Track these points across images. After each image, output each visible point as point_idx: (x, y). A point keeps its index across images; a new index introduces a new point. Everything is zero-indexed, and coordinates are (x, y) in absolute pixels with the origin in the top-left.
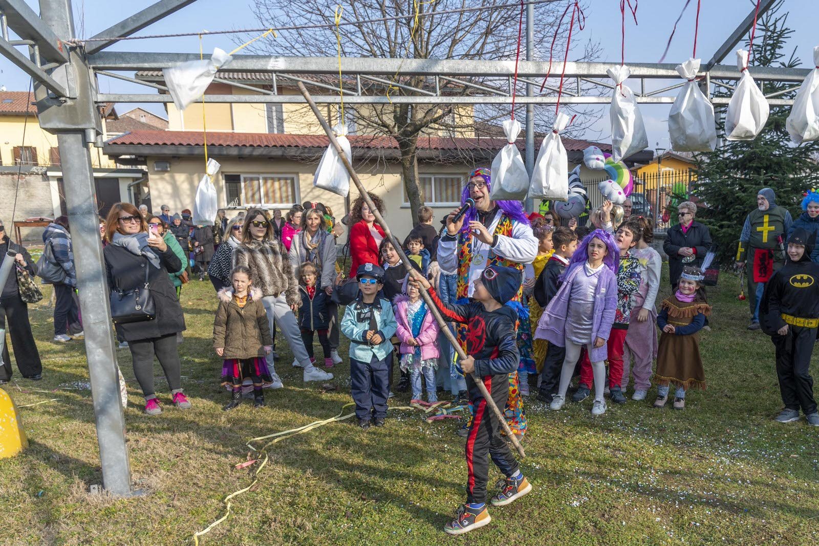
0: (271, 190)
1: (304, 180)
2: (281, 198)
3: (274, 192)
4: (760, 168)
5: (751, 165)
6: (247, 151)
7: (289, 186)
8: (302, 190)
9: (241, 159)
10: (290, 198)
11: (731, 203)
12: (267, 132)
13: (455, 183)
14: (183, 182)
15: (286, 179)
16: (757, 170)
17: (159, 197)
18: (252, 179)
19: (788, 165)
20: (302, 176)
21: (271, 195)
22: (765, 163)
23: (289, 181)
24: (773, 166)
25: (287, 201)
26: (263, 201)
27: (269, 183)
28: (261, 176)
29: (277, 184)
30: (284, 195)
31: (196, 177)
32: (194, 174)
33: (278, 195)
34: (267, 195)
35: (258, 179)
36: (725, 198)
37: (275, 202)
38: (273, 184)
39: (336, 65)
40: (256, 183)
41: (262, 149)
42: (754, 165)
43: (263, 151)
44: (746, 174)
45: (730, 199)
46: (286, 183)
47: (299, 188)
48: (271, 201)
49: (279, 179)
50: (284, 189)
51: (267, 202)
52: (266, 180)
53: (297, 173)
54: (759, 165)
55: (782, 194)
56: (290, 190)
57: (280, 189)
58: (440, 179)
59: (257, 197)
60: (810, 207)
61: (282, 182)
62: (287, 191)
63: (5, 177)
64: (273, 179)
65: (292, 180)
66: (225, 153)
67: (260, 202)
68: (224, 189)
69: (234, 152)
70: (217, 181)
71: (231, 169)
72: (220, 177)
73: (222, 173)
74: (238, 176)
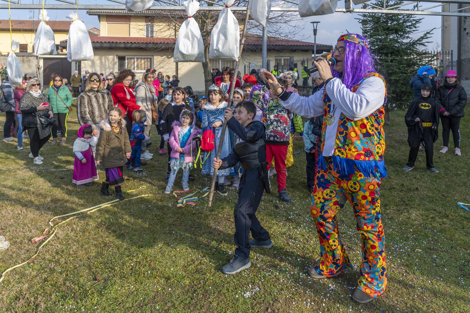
0: (140, 64)
1: (156, 59)
3: (141, 65)
4: (388, 53)
5: (383, 51)
6: (129, 45)
7: (149, 61)
8: (155, 64)
9: (126, 49)
12: (146, 37)
14: (97, 60)
15: (148, 58)
16: (386, 54)
17: (85, 67)
18: (131, 59)
20: (155, 57)
21: (139, 66)
22: (391, 50)
24: (395, 52)
26: (135, 69)
27: (139, 60)
28: (135, 57)
29: (143, 61)
30: (146, 66)
31: (103, 58)
32: (102, 56)
33: (143, 66)
34: (137, 66)
35: (134, 59)
37: (141, 70)
38: (141, 61)
40: (133, 60)
41: (136, 44)
42: (385, 52)
44: (380, 56)
46: (148, 61)
47: (153, 63)
49: (144, 59)
50: (146, 63)
51: (138, 69)
52: (138, 59)
53: (153, 56)
54: (387, 52)
55: (401, 68)
56: (149, 64)
57: (144, 63)
59: (133, 67)
61: (146, 60)
62: (148, 65)
63: (19, 57)
64: (141, 59)
65: (151, 59)
66: (119, 46)
68: (117, 64)
69: (122, 46)
70: (114, 59)
71: (121, 54)
72: (116, 57)
73: (117, 55)
74: (125, 57)
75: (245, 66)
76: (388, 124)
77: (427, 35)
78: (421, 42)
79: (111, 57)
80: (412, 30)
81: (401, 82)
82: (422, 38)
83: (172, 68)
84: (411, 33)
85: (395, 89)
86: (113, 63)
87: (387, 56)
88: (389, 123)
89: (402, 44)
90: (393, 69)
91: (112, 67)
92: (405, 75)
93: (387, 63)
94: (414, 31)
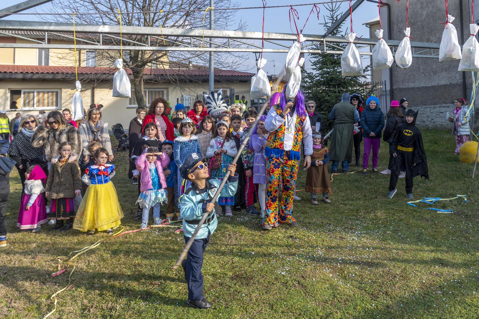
0: (42, 99)
1: (64, 93)
2: (48, 103)
3: (44, 99)
4: (335, 85)
6: (29, 76)
7: (54, 96)
8: (63, 99)
9: (24, 80)
10: (54, 103)
12: (37, 65)
13: (161, 93)
15: (53, 92)
18: (29, 93)
20: (64, 90)
21: (41, 101)
22: (338, 82)
23: (55, 93)
24: (342, 84)
25: (52, 105)
26: (35, 106)
27: (41, 95)
28: (36, 91)
29: (46, 95)
30: (50, 101)
33: (46, 102)
34: (39, 101)
35: (34, 92)
37: (44, 106)
38: (43, 95)
39: (138, 31)
40: (31, 95)
41: (39, 75)
43: (41, 76)
46: (52, 95)
47: (61, 98)
48: (41, 105)
49: (48, 92)
50: (51, 98)
51: (38, 106)
52: (39, 93)
53: (61, 89)
56: (55, 98)
57: (48, 98)
58: (152, 91)
59: (31, 103)
60: (371, 103)
61: (50, 94)
62: (52, 99)
64: (44, 92)
65: (57, 93)
66: (14, 77)
67: (33, 106)
68: (9, 99)
69: (19, 76)
70: (5, 94)
71: (15, 87)
72: (8, 91)
73: (9, 89)
74: (20, 91)
75: (178, 99)
79: (1, 91)
86: (4, 98)
87: (335, 88)
91: (2, 103)
93: (335, 94)
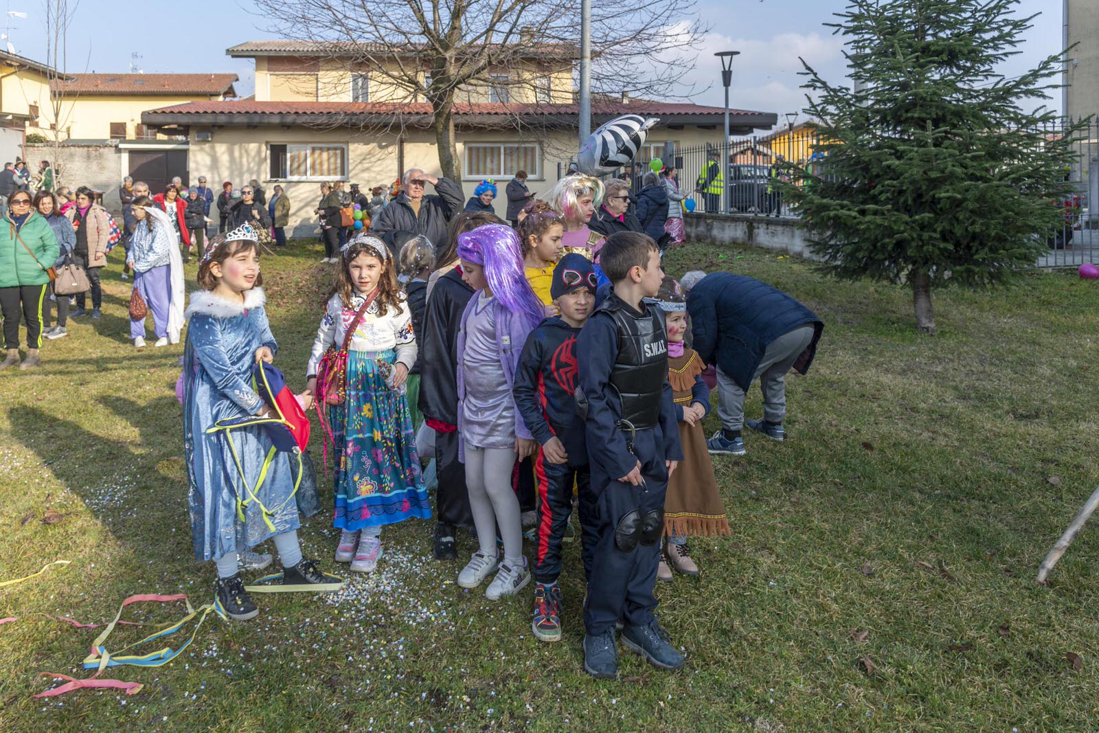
0: (318, 161)
1: (353, 151)
2: (329, 170)
3: (321, 164)
4: (924, 120)
5: (909, 115)
7: (339, 156)
8: (351, 161)
10: (339, 170)
11: (878, 176)
12: (352, 101)
14: (223, 153)
15: (336, 149)
16: (921, 124)
17: (197, 170)
18: (299, 150)
19: (975, 116)
20: (352, 147)
21: (317, 167)
22: (934, 113)
23: (338, 152)
24: (949, 117)
25: (335, 174)
26: (308, 173)
27: (317, 152)
28: (309, 146)
29: (325, 155)
30: (332, 167)
31: (236, 148)
32: (235, 144)
33: (325, 167)
34: (313, 167)
35: (306, 149)
36: (866, 169)
37: (322, 174)
38: (321, 154)
40: (302, 154)
44: (902, 132)
45: (875, 171)
46: (336, 154)
47: (348, 159)
48: (318, 173)
49: (329, 149)
50: (332, 160)
51: (314, 174)
52: (314, 150)
53: (348, 143)
54: (924, 115)
55: (968, 162)
56: (339, 161)
57: (329, 159)
58: (511, 149)
59: (302, 168)
61: (331, 152)
62: (336, 163)
63: (81, 149)
64: (321, 149)
65: (343, 150)
67: (305, 173)
68: (269, 161)
69: (276, 120)
70: (259, 151)
71: (278, 139)
72: (264, 147)
73: (267, 143)
74: (285, 146)
76: (927, 329)
77: (1052, 64)
78: (1031, 87)
79: (253, 147)
80: (1001, 52)
81: (971, 205)
82: (1035, 74)
83: (390, 170)
84: (999, 61)
85: (948, 227)
86: (257, 159)
87: (923, 128)
88: (932, 325)
89: (969, 94)
90: (942, 166)
91: (255, 168)
92: (982, 185)
93: (922, 150)
94: (1006, 54)
